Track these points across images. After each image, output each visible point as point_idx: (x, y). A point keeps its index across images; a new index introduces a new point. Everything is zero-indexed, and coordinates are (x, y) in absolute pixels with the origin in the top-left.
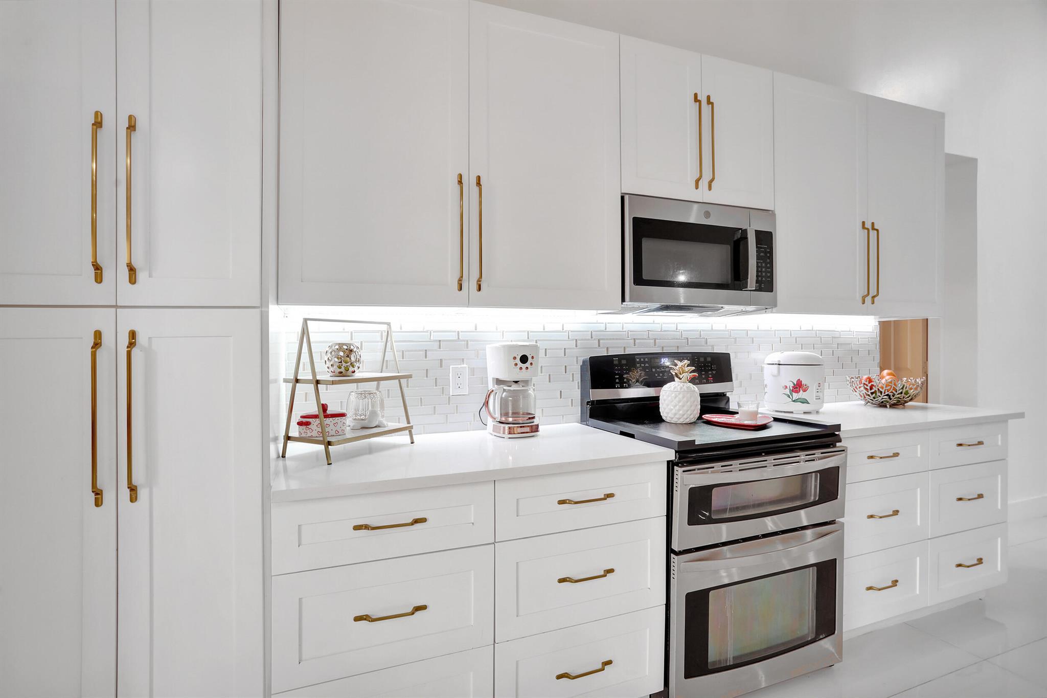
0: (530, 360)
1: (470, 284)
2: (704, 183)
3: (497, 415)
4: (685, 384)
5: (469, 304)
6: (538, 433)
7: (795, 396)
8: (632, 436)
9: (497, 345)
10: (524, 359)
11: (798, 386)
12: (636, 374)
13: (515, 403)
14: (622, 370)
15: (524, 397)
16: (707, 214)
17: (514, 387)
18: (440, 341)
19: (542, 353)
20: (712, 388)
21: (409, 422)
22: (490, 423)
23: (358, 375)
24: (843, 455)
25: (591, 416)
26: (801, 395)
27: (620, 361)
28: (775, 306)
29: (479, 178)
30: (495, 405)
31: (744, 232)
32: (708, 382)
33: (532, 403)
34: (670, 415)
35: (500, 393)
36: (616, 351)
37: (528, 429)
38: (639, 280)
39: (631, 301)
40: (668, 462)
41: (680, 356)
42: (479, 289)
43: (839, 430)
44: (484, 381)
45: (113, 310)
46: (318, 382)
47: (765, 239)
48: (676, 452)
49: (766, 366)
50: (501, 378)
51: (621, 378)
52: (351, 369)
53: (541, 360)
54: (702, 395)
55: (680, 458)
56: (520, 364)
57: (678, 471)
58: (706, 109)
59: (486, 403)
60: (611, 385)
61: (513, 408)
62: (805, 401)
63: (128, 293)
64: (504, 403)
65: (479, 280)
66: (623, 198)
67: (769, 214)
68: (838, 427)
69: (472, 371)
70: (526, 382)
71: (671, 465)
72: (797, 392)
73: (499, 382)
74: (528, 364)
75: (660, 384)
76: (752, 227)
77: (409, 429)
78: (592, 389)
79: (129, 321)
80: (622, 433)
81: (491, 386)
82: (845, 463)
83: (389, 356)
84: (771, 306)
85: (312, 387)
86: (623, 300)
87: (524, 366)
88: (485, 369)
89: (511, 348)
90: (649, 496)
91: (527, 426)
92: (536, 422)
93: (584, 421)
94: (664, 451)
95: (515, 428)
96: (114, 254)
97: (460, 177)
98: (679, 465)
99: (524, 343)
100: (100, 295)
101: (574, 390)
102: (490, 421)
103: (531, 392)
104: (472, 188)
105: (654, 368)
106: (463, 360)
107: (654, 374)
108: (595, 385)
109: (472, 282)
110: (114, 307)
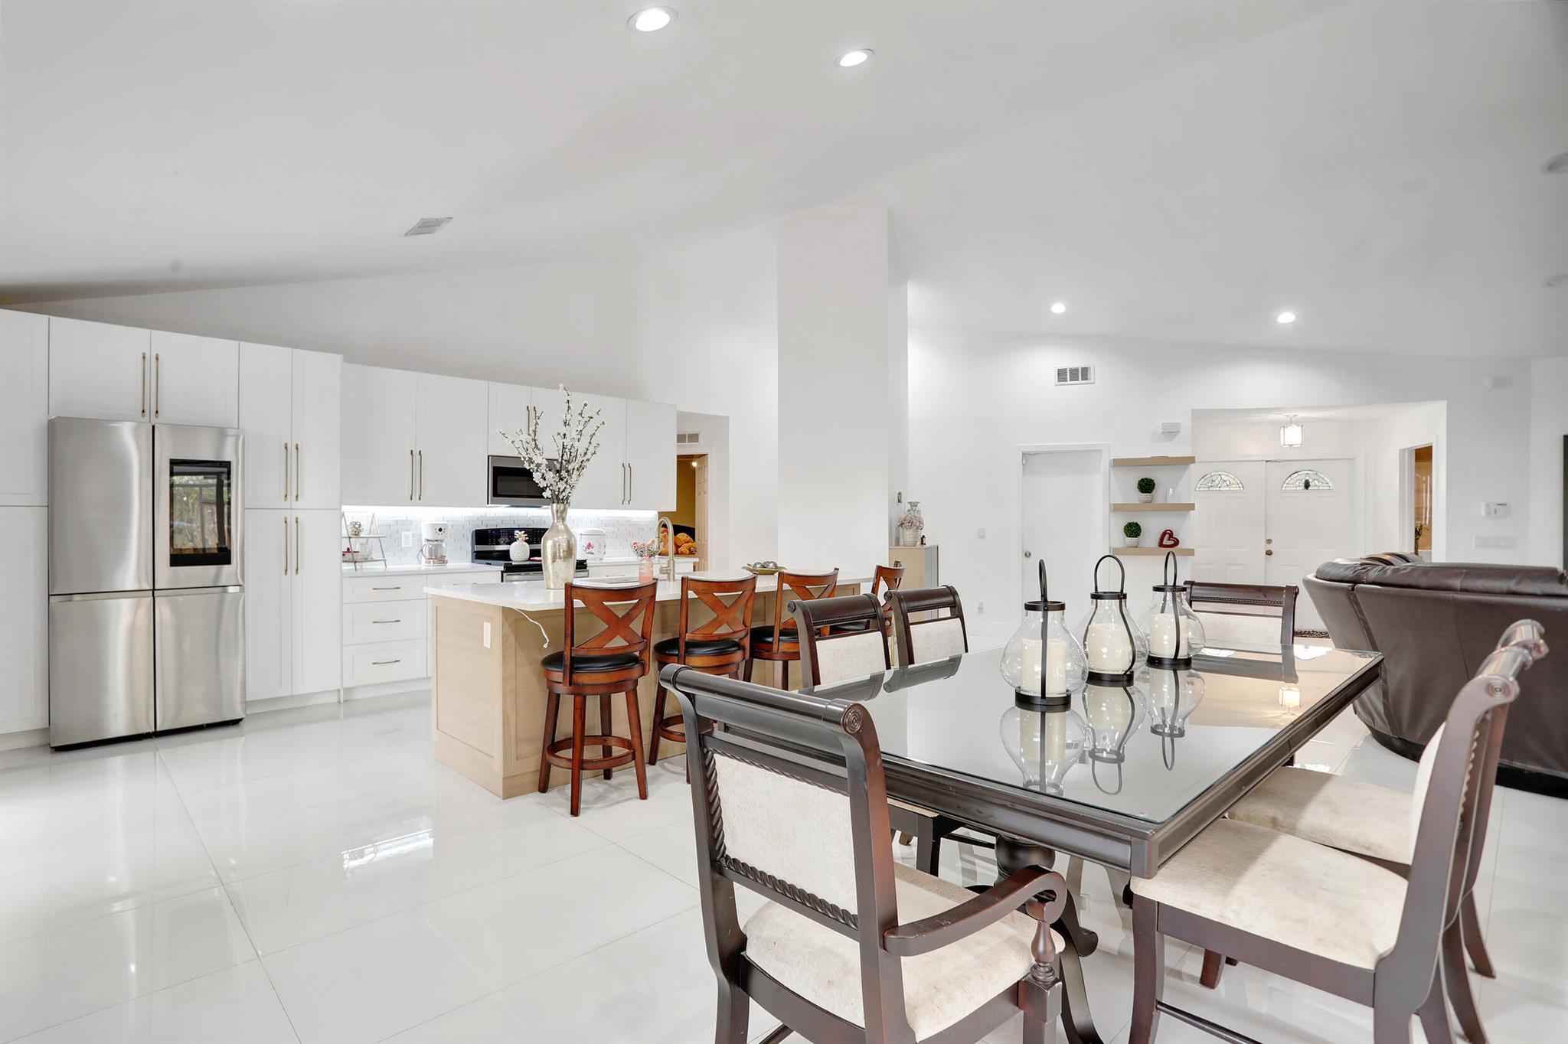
0: (443, 531)
1: (416, 498)
3: (427, 556)
4: (522, 543)
5: (415, 505)
6: (447, 564)
7: (588, 551)
8: (490, 564)
9: (428, 523)
10: (440, 530)
11: (589, 546)
12: (501, 540)
13: (436, 549)
14: (492, 536)
15: (440, 549)
17: (435, 543)
18: (397, 521)
19: (450, 528)
20: (535, 547)
21: (384, 558)
22: (424, 560)
23: (361, 536)
24: (586, 573)
25: (476, 558)
26: (591, 550)
27: (492, 532)
29: (420, 452)
30: (426, 551)
33: (444, 550)
34: (513, 557)
35: (429, 545)
36: (491, 526)
37: (442, 562)
38: (495, 494)
39: (492, 504)
41: (521, 530)
42: (420, 500)
44: (420, 540)
46: (350, 538)
48: (506, 567)
50: (430, 538)
51: (491, 540)
52: (360, 533)
53: (449, 531)
54: (531, 550)
55: (507, 570)
56: (439, 532)
57: (505, 574)
59: (422, 550)
60: (487, 544)
61: (435, 554)
62: (592, 553)
63: (295, 504)
64: (430, 550)
65: (420, 496)
66: (489, 457)
68: (585, 561)
69: (414, 536)
70: (441, 541)
71: (502, 572)
72: (588, 549)
73: (428, 540)
75: (509, 543)
77: (385, 561)
78: (477, 545)
79: (296, 514)
80: (487, 564)
81: (424, 543)
83: (373, 528)
85: (348, 539)
86: (488, 503)
88: (421, 535)
89: (433, 525)
91: (442, 560)
92: (446, 559)
93: (473, 562)
94: (502, 568)
95: (436, 561)
96: (291, 491)
97: (412, 451)
98: (506, 572)
99: (440, 522)
100: (286, 504)
101: (467, 545)
102: (423, 558)
103: (444, 545)
104: (417, 457)
105: (509, 535)
106: (409, 531)
107: (509, 538)
108: (478, 543)
109: (416, 496)
110: (291, 509)
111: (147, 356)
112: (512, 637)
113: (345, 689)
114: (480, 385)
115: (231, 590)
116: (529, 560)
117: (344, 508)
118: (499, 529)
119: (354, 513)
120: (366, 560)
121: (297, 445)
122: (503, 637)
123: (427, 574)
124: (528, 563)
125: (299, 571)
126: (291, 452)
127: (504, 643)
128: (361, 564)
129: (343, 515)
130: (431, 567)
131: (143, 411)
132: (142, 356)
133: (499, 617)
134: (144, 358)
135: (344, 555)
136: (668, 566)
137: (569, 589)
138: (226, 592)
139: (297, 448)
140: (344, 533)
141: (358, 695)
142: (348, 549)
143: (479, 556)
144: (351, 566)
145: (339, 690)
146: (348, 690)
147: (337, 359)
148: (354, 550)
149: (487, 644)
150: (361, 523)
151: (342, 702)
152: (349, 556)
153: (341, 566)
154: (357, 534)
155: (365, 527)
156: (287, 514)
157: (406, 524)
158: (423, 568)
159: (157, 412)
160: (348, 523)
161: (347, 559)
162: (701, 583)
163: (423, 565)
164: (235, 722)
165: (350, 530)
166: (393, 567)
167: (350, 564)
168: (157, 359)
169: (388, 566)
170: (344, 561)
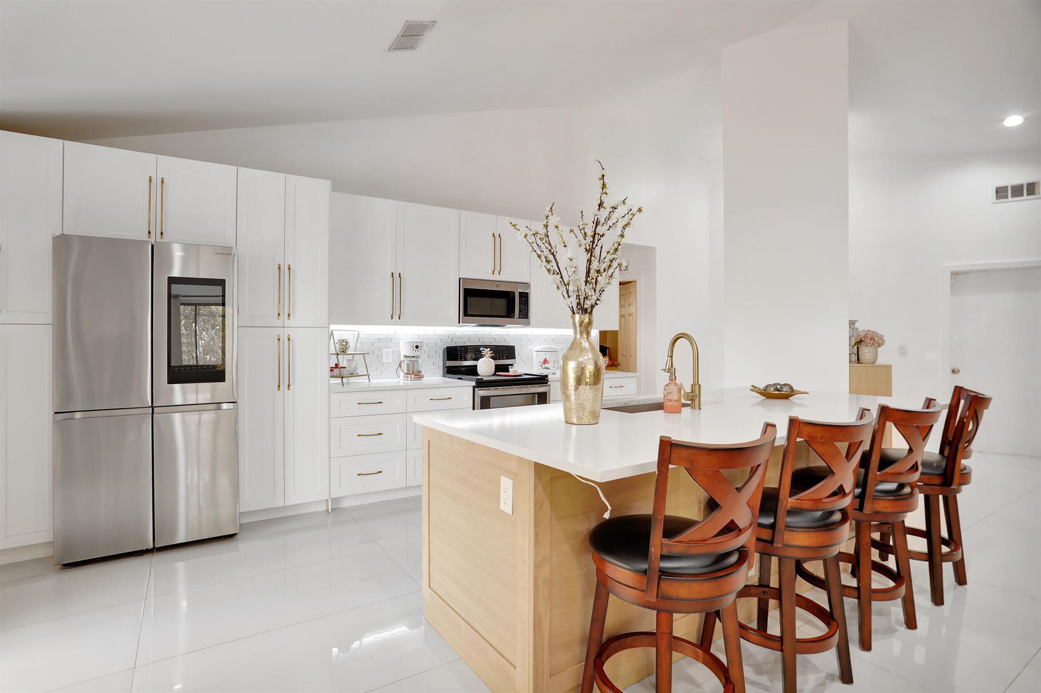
0: (419, 347)
1: (396, 317)
2: (497, 272)
3: (405, 371)
4: (488, 359)
5: (395, 324)
6: (423, 379)
7: (544, 366)
8: (462, 379)
9: (407, 340)
10: (417, 347)
11: (545, 361)
12: (469, 356)
13: (413, 365)
14: (461, 352)
15: (417, 364)
16: (498, 286)
17: (413, 359)
18: (379, 339)
19: (425, 345)
20: (500, 362)
21: (368, 373)
22: (402, 374)
23: (348, 352)
24: (548, 387)
25: (447, 373)
26: (547, 365)
27: (461, 349)
28: (529, 325)
29: (400, 274)
30: (404, 366)
31: (514, 293)
32: (503, 359)
33: (420, 366)
34: (481, 372)
35: (407, 361)
36: (460, 344)
37: (418, 377)
38: (466, 314)
39: (462, 323)
40: (473, 386)
41: (486, 347)
42: (399, 319)
43: (548, 377)
44: (399, 356)
45: (283, 328)
46: (338, 354)
47: (525, 297)
48: (476, 383)
49: (534, 352)
50: (407, 355)
51: (461, 356)
52: (347, 350)
53: (425, 348)
54: (496, 365)
55: (478, 385)
56: (415, 349)
57: (476, 389)
58: (498, 239)
59: (400, 365)
60: (456, 360)
61: (412, 369)
62: (548, 368)
63: (288, 323)
64: (408, 365)
65: (400, 315)
66: (460, 279)
67: (527, 285)
68: (547, 376)
69: (393, 352)
70: (418, 357)
71: (474, 388)
72: (545, 364)
73: (406, 357)
74: (418, 349)
75: (477, 359)
76: (518, 290)
77: (368, 375)
78: (448, 360)
79: (287, 331)
80: (459, 378)
81: (402, 359)
82: (550, 391)
83: (359, 345)
84: (528, 324)
85: (335, 356)
86: (459, 323)
87: (417, 350)
88: (399, 351)
89: (411, 342)
90: (466, 399)
91: (418, 375)
92: (422, 374)
93: (444, 376)
94: (474, 384)
95: (413, 376)
96: (284, 310)
97: (392, 273)
98: (477, 387)
99: (417, 340)
100: (279, 323)
101: (439, 361)
102: (402, 373)
103: (420, 361)
104: (397, 278)
105: (476, 352)
106: (389, 348)
107: (475, 355)
108: (449, 359)
109: (397, 315)
110: (283, 327)
111: (154, 180)
112: (547, 506)
113: (332, 499)
114: (451, 214)
115: (225, 406)
116: (495, 374)
117: (332, 327)
118: (467, 347)
119: (343, 331)
120: (352, 375)
121: (289, 266)
122: (535, 505)
123: (406, 389)
124: (493, 378)
125: (291, 387)
126: (284, 273)
127: (537, 514)
128: (347, 379)
129: (332, 333)
130: (409, 383)
131: (149, 233)
132: (148, 179)
133: (529, 476)
134: (150, 181)
135: (331, 370)
136: (692, 392)
137: (668, 448)
138: (219, 409)
139: (289, 269)
140: (333, 350)
141: (346, 504)
142: (336, 365)
143: (451, 371)
144: (339, 380)
145: (327, 500)
146: (336, 500)
147: (326, 184)
148: (341, 366)
149: (506, 506)
150: (348, 340)
151: (330, 511)
152: (336, 371)
153: (329, 381)
154: (344, 351)
155: (352, 344)
156: (279, 331)
157: (387, 341)
158: (402, 384)
159: (162, 233)
160: (336, 341)
161: (335, 374)
162: (819, 428)
163: (401, 380)
164: (231, 536)
165: (338, 347)
166: (376, 381)
167: (339, 379)
168: (162, 182)
169: (371, 380)
170: (331, 377)
